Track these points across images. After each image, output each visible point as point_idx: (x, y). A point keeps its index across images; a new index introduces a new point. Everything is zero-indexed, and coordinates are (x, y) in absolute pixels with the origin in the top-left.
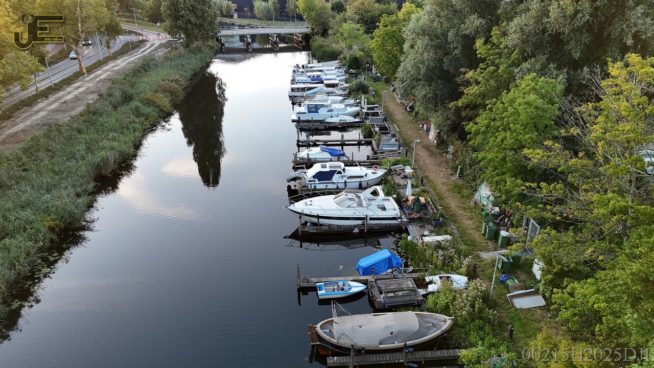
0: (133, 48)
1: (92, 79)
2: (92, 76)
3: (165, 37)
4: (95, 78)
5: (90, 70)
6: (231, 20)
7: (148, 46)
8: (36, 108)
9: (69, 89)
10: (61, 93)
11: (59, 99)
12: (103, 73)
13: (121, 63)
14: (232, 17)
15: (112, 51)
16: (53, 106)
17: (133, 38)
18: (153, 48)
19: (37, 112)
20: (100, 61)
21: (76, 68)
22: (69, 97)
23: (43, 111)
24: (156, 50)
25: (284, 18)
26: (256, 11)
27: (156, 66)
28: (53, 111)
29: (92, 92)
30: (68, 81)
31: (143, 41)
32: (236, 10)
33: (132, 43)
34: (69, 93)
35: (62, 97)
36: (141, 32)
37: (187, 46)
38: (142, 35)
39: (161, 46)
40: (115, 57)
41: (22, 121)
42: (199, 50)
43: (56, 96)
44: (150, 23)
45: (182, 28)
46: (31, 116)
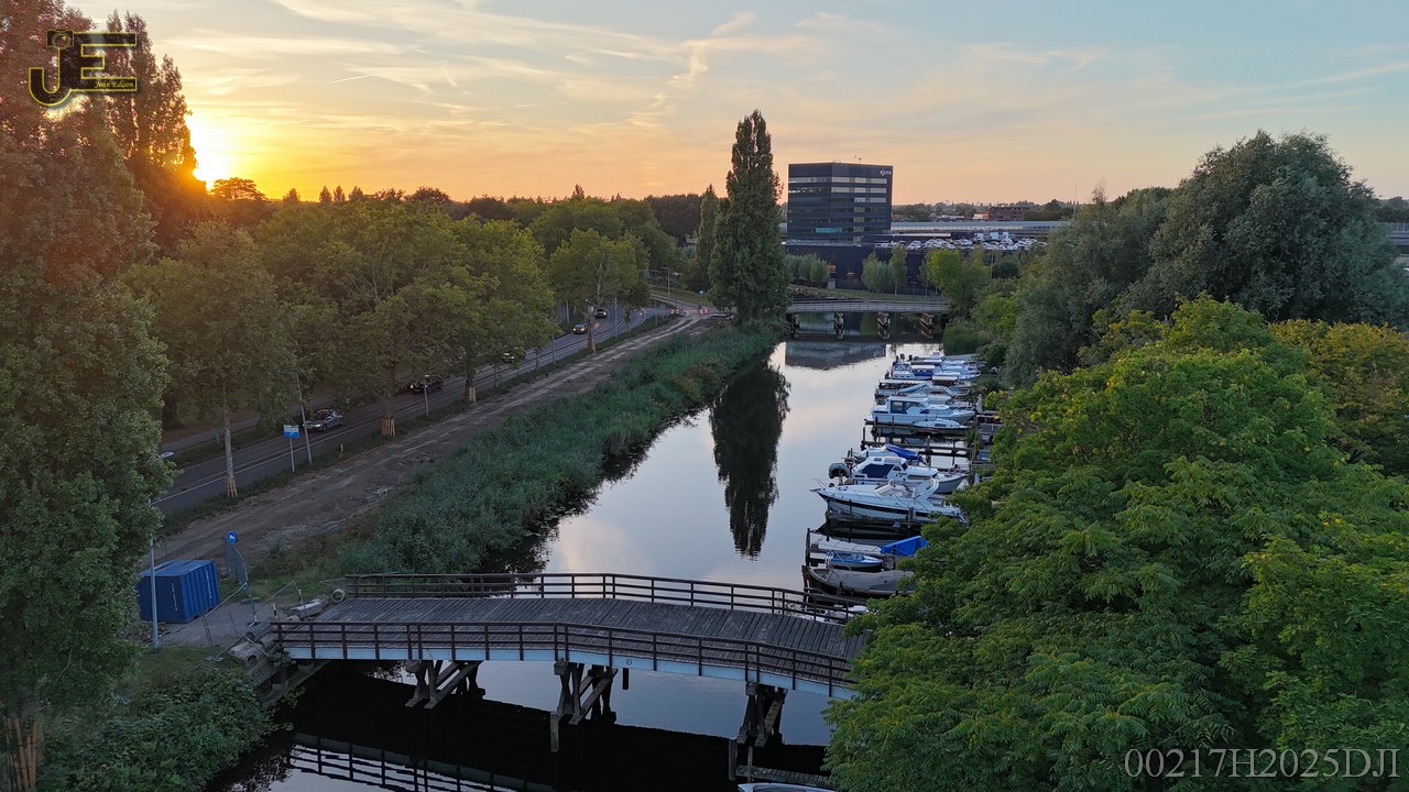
0: (659, 325)
1: (602, 360)
2: (602, 356)
3: (708, 311)
4: (605, 358)
5: (600, 349)
6: (821, 290)
7: (681, 323)
8: (534, 386)
9: (573, 369)
10: (564, 372)
11: (560, 378)
12: (616, 354)
13: (642, 342)
14: (825, 286)
15: (631, 326)
16: (553, 386)
17: (661, 311)
18: (688, 325)
19: (536, 389)
20: (614, 338)
21: (585, 344)
22: (572, 377)
23: (542, 389)
24: (691, 328)
25: (914, 290)
26: (866, 278)
27: (689, 346)
28: (555, 390)
29: (602, 374)
30: (573, 359)
31: (675, 316)
32: (833, 276)
33: (659, 318)
34: (573, 373)
35: (565, 377)
36: (674, 304)
37: (738, 323)
38: (675, 308)
39: (700, 323)
40: (633, 335)
41: (520, 397)
42: (756, 329)
43: (558, 375)
44: (689, 292)
45: (734, 296)
46: (530, 392)
